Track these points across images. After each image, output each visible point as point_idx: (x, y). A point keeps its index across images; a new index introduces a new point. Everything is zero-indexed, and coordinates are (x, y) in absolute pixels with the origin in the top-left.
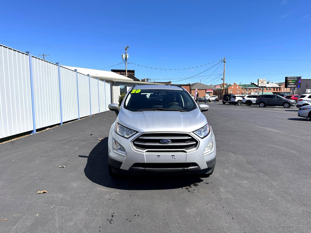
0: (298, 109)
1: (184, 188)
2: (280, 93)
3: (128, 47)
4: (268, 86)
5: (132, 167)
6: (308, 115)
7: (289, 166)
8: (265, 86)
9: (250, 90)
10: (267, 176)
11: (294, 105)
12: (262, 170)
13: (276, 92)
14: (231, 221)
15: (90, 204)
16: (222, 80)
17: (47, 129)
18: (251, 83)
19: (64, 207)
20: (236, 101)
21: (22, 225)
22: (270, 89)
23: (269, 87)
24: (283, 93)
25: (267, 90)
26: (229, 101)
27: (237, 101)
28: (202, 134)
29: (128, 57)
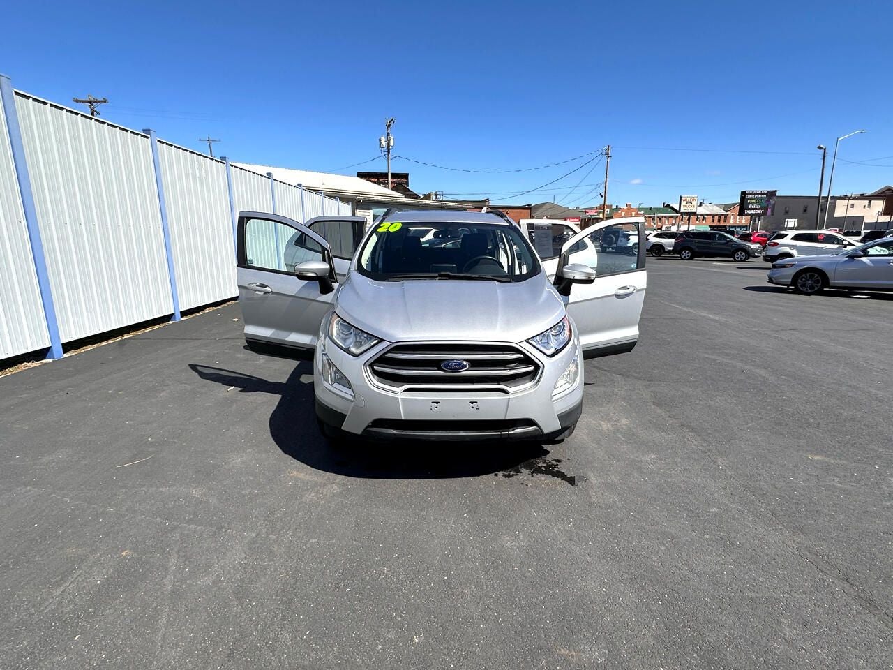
0: (769, 265)
1: (500, 474)
2: (725, 226)
3: (392, 119)
4: (701, 210)
5: (369, 426)
6: (790, 280)
7: (755, 411)
8: (694, 211)
9: (660, 219)
10: (704, 440)
11: (756, 255)
12: (690, 422)
13: (718, 224)
14: (614, 580)
15: (264, 521)
16: (602, 196)
17: (207, 311)
18: (664, 204)
19: (199, 528)
20: (629, 245)
21: (79, 583)
22: (704, 218)
23: (701, 215)
24: (732, 227)
25: (697, 220)
26: (615, 246)
27: (631, 245)
28: (552, 345)
29: (392, 143)
